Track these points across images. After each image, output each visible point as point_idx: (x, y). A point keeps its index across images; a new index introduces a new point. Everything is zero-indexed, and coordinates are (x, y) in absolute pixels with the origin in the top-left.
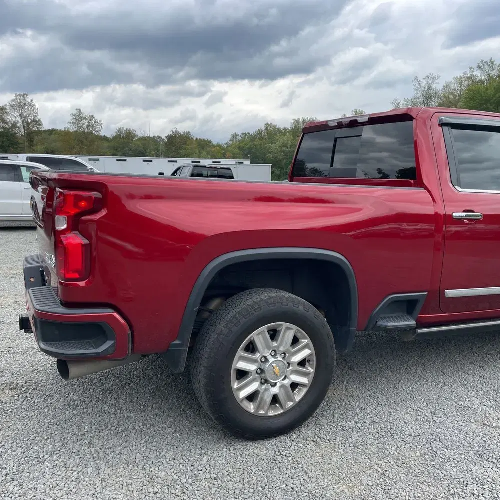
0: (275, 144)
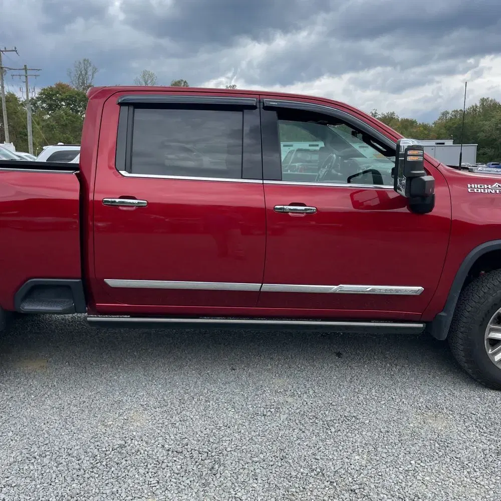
0: (489, 120)
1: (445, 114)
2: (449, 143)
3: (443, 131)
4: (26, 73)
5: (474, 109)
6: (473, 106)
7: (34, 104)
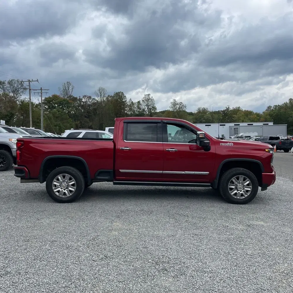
1: (269, 107)
2: (271, 124)
3: (268, 117)
4: (41, 91)
5: (286, 104)
6: (285, 103)
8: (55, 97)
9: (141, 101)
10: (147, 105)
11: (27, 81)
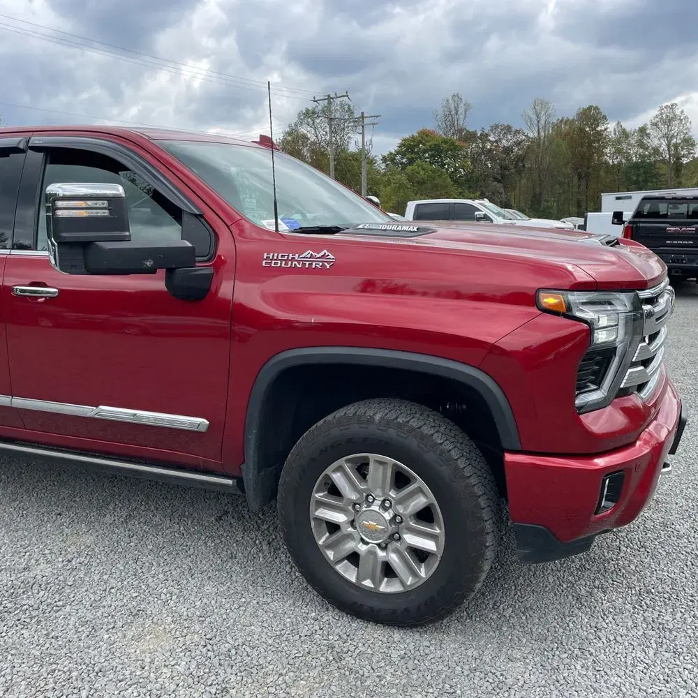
7: (393, 160)
8: (425, 135)
9: (649, 126)
10: (666, 136)
11: (323, 98)
